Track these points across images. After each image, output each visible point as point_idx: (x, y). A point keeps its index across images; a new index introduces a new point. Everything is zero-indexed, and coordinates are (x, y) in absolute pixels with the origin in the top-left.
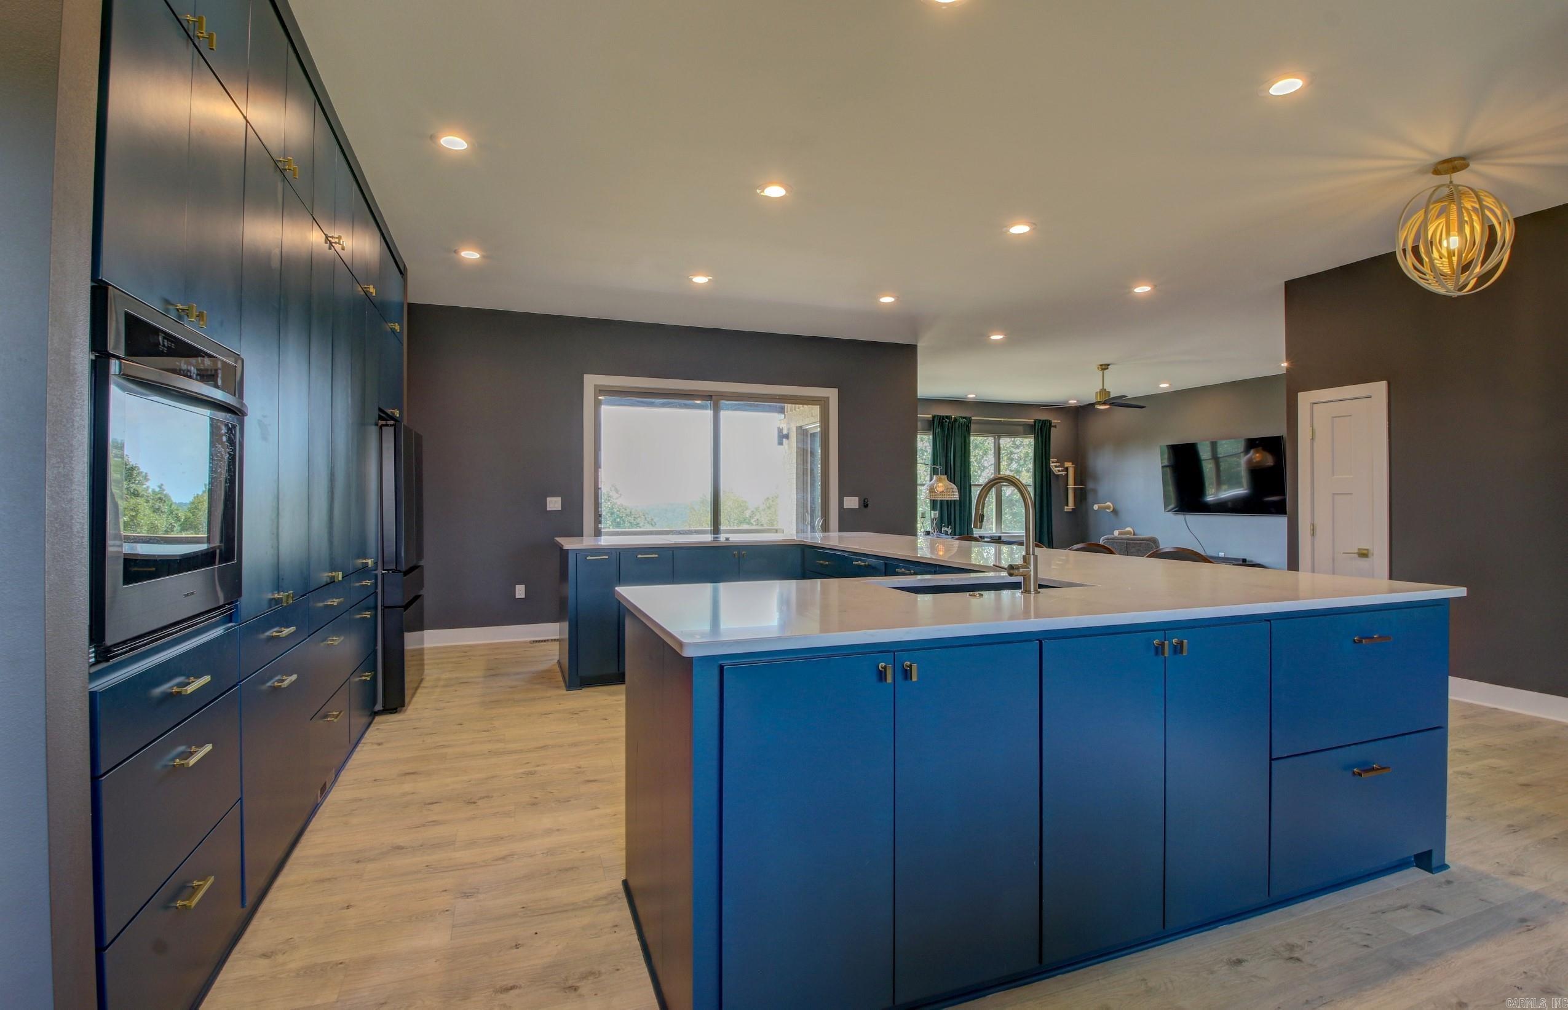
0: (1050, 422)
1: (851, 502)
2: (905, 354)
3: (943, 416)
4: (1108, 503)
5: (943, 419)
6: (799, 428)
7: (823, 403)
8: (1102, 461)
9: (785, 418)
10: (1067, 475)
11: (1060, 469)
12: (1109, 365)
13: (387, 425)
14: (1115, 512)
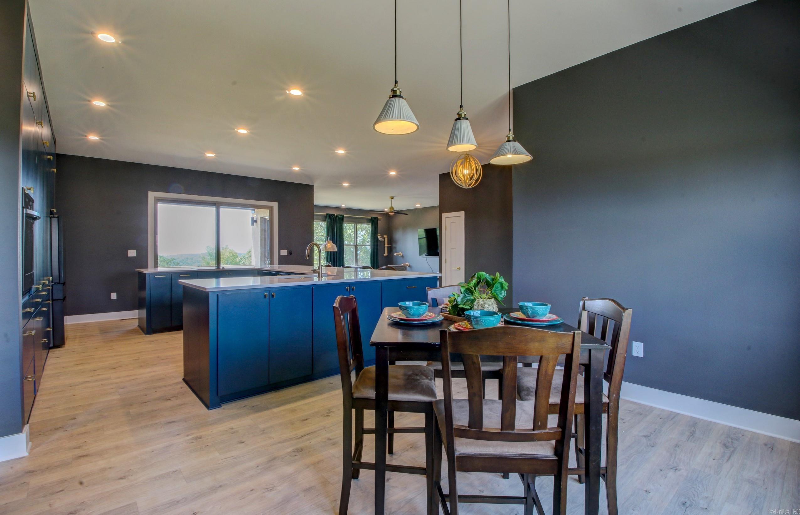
0: (377, 218)
1: (284, 253)
2: (308, 189)
3: (331, 214)
4: (400, 253)
5: (331, 215)
6: (262, 218)
7: (271, 209)
8: (398, 235)
9: (255, 212)
10: (385, 241)
11: (382, 238)
12: (393, 197)
13: (54, 217)
14: (402, 256)
